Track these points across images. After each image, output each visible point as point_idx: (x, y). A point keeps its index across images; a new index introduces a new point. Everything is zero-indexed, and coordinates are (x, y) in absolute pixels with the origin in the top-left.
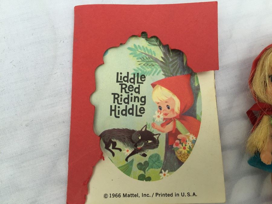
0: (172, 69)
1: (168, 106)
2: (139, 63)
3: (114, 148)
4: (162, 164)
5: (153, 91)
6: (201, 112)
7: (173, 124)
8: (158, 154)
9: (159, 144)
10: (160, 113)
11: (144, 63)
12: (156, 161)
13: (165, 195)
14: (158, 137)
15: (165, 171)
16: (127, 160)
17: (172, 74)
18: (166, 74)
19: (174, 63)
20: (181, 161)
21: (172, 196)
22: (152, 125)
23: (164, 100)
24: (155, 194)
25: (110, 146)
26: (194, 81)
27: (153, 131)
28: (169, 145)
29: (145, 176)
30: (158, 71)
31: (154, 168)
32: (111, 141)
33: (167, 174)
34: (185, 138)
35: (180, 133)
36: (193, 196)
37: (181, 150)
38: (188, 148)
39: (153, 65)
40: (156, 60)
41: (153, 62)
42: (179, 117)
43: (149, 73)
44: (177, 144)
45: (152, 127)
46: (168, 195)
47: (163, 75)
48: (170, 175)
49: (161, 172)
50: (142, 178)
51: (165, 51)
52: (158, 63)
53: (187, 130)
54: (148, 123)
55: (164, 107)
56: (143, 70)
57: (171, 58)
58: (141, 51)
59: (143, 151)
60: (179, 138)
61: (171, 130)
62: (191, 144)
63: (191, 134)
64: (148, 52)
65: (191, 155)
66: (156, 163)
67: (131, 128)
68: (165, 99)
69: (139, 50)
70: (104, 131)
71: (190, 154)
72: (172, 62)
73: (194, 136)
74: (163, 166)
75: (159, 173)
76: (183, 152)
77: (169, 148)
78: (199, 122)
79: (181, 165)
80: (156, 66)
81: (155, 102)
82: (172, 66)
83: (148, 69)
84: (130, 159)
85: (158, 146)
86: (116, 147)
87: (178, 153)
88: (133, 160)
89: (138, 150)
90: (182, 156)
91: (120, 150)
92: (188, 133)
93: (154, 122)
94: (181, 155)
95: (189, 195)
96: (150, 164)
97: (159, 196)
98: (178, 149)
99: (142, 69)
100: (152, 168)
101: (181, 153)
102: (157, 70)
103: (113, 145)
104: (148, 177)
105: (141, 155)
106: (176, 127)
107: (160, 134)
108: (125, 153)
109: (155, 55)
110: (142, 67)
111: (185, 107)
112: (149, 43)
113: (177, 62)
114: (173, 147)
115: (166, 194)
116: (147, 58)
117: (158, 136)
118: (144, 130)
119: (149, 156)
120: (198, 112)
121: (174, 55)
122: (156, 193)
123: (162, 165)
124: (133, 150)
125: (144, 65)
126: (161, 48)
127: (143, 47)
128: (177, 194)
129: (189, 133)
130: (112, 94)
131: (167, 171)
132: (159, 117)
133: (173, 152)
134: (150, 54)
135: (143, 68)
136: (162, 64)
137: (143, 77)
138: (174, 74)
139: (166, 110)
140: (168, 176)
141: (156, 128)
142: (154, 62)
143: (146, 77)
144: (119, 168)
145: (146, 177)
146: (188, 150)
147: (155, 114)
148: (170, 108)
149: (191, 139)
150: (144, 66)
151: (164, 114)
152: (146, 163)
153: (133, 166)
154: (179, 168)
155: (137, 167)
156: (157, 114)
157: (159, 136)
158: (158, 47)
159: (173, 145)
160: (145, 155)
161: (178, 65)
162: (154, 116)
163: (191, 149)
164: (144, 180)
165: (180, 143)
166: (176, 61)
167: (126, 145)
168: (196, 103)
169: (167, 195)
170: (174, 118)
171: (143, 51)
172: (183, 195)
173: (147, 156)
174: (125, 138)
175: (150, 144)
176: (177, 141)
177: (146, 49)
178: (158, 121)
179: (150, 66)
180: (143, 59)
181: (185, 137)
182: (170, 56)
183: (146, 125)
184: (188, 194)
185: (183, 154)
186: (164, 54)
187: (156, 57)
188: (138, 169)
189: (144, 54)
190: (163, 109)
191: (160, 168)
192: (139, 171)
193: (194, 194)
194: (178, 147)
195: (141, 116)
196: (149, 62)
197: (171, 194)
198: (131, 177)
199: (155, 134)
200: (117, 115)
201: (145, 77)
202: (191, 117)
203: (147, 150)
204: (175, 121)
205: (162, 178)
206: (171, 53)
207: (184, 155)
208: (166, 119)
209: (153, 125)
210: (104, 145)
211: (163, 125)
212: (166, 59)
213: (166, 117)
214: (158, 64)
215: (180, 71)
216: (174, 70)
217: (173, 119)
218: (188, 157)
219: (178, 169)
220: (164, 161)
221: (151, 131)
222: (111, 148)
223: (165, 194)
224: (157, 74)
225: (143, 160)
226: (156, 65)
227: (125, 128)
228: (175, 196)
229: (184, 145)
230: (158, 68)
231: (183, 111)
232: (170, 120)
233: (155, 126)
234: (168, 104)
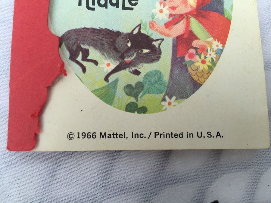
3: (85, 58)
4: (165, 86)
6: (232, 5)
7: (185, 23)
8: (159, 71)
9: (162, 56)
10: (164, 6)
12: (155, 82)
13: (171, 135)
14: (160, 45)
15: (170, 98)
16: (106, 79)
20: (198, 81)
21: (182, 137)
22: (150, 25)
24: (153, 134)
25: (77, 56)
27: (152, 34)
28: (178, 57)
29: (137, 106)
31: (153, 93)
32: (79, 48)
33: (173, 104)
34: (205, 46)
35: (196, 38)
36: (217, 137)
37: (197, 64)
38: (209, 61)
42: (195, 13)
44: (191, 56)
45: (150, 28)
46: (175, 136)
48: (178, 104)
49: (164, 100)
50: (131, 108)
53: (208, 33)
54: (144, 22)
59: (135, 66)
60: (195, 46)
61: (182, 33)
62: (215, 56)
63: (215, 39)
65: (213, 73)
66: (156, 86)
67: (114, 28)
70: (68, 32)
71: (213, 71)
73: (220, 44)
74: (167, 89)
75: (161, 101)
76: (201, 68)
77: (178, 62)
78: (229, 22)
79: (198, 89)
84: (112, 78)
85: (158, 58)
86: (89, 58)
87: (193, 69)
88: (117, 81)
89: (126, 64)
90: (200, 75)
91: (96, 63)
92: (210, 37)
93: (154, 20)
94: (198, 73)
95: (210, 136)
96: (146, 86)
97: (160, 137)
98: (194, 62)
100: (148, 93)
101: (197, 69)
104: (143, 107)
105: (131, 72)
106: (190, 29)
107: (162, 40)
108: (104, 68)
114: (184, 59)
115: (172, 134)
117: (159, 42)
118: (135, 32)
119: (145, 74)
120: (226, 6)
122: (155, 133)
123: (166, 88)
128: (190, 134)
129: (212, 38)
131: (174, 98)
132: (161, 11)
133: (185, 68)
139: (173, 1)
140: (175, 106)
141: (156, 30)
144: (94, 92)
145: (139, 107)
146: (210, 64)
147: (156, 8)
149: (215, 48)
152: (140, 86)
153: (118, 90)
154: (194, 93)
155: (125, 91)
156: (159, 7)
157: (161, 43)
159: (184, 57)
160: (137, 73)
162: (154, 11)
163: (214, 63)
164: (136, 112)
165: (197, 53)
167: (106, 56)
169: (173, 136)
170: (186, 14)
172: (200, 135)
173: (141, 74)
174: (103, 45)
175: (145, 55)
176: (192, 51)
178: (160, 18)
181: (206, 44)
183: (140, 25)
184: (209, 133)
185: (200, 72)
188: (125, 95)
191: (162, 93)
192: (128, 97)
193: (218, 134)
194: (193, 60)
195: (132, 9)
197: (180, 134)
198: (114, 107)
199: (154, 39)
200: (91, 5)
202: (215, 13)
203: (141, 64)
204: (188, 19)
205: (166, 109)
207: (203, 73)
208: (174, 15)
209: (152, 25)
210: (68, 54)
211: (168, 25)
213: (173, 12)
217: (185, 16)
218: (208, 77)
220: (169, 82)
221: (149, 35)
222: (79, 58)
223: (170, 133)
225: (134, 80)
227: (103, 28)
228: (187, 137)
229: (203, 57)
231: (202, 4)
232: (181, 17)
233: (155, 26)
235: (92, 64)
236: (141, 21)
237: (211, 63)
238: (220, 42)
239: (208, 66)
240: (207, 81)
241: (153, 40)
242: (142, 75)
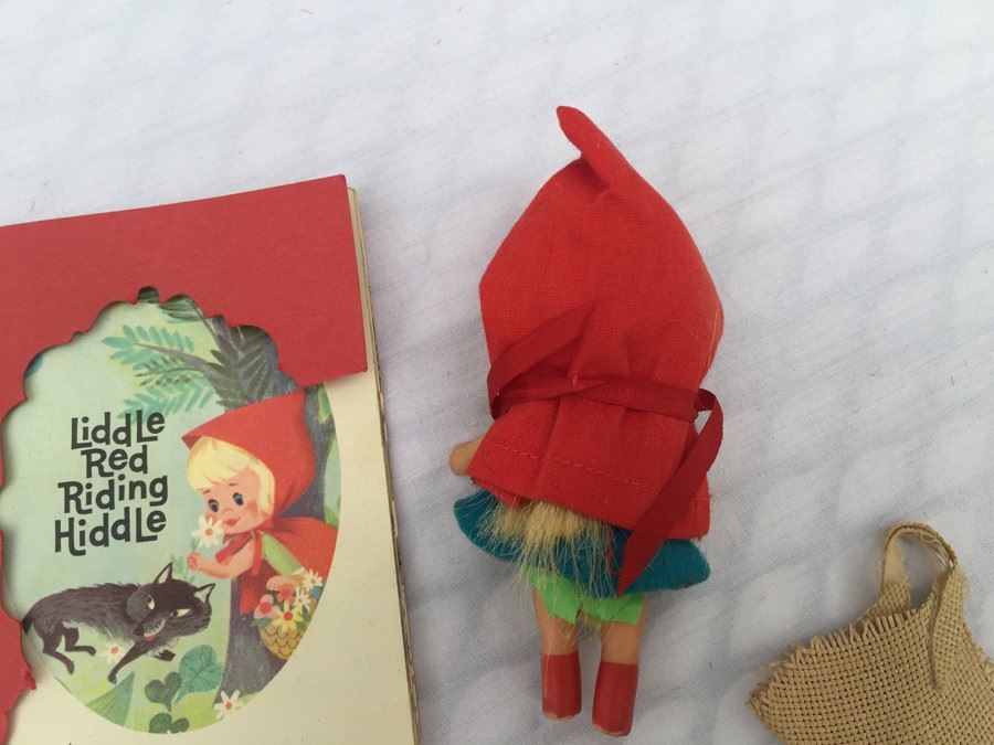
0: (246, 384)
1: (238, 497)
2: (142, 379)
3: (71, 647)
4: (220, 674)
5: (190, 457)
6: (339, 499)
7: (253, 547)
8: (207, 647)
10: (214, 522)
11: (158, 377)
12: (202, 669)
14: (208, 596)
15: (230, 694)
16: (112, 678)
17: (245, 397)
18: (230, 400)
19: (252, 362)
20: (280, 656)
22: (188, 562)
23: (224, 480)
25: (57, 645)
26: (317, 409)
27: (193, 578)
28: (242, 613)
29: (170, 719)
30: (203, 395)
31: (198, 690)
32: (61, 630)
33: (234, 705)
34: (290, 585)
35: (274, 573)
37: (276, 623)
38: (299, 614)
39: (187, 380)
40: (196, 363)
41: (186, 369)
42: (271, 526)
43: (176, 406)
44: (266, 608)
45: (190, 566)
47: (218, 405)
48: (245, 704)
49: (218, 700)
50: (160, 725)
51: (222, 333)
52: (203, 372)
54: (177, 558)
55: (226, 501)
56: (155, 398)
57: (243, 349)
58: (148, 343)
59: (164, 644)
60: (272, 589)
61: (247, 568)
62: (309, 601)
63: (308, 569)
64: (170, 342)
65: (307, 635)
66: (203, 676)
67: (123, 579)
68: (229, 475)
69: (143, 342)
70: (38, 603)
71: (306, 630)
72: (245, 361)
73: (319, 576)
74: (223, 680)
75: (213, 703)
76: (284, 629)
77: (242, 624)
78: (332, 532)
79: (280, 669)
80: (196, 381)
81: (199, 489)
82: (248, 374)
83: (172, 394)
84: (121, 675)
85: (207, 621)
86: (79, 643)
87: (270, 633)
88: (132, 676)
89: (147, 642)
90: (282, 642)
91: (91, 650)
92: (298, 568)
93: (197, 551)
94: (278, 640)
96: (185, 680)
98: (270, 620)
99: (150, 395)
100: (190, 692)
101: (277, 633)
102: (199, 390)
103: (67, 638)
104: (180, 720)
105: (156, 657)
106: (263, 556)
107: (212, 586)
108: (107, 657)
109: (192, 350)
110: (151, 390)
111: (291, 489)
112: (171, 315)
113: (261, 360)
114: (253, 616)
116: (166, 362)
117: (207, 591)
118: (162, 580)
119: (182, 656)
120: (328, 502)
121: (251, 339)
124: (132, 644)
125: (158, 383)
126: (208, 326)
127: (152, 329)
129: (302, 569)
130: (60, 485)
131: (237, 693)
133: (254, 633)
134: (176, 348)
135: (156, 393)
136: (214, 373)
137: (156, 419)
138: (255, 396)
139: (232, 510)
140: (238, 708)
141: (201, 569)
142: (191, 369)
143: (166, 420)
144: (89, 705)
145: (173, 721)
146: (300, 619)
148: (244, 500)
149: (309, 585)
150: (158, 388)
151: (224, 522)
152: (174, 679)
153: (133, 694)
154: (271, 678)
155: (147, 694)
156: (203, 524)
157: (210, 593)
158: (201, 323)
159: (252, 613)
160: (167, 656)
161: (267, 367)
162: (195, 534)
163: (307, 615)
164: (169, 732)
165: (276, 602)
166: (259, 357)
167: (110, 634)
168: (324, 473)
170: (255, 530)
171: (152, 343)
174: (104, 614)
175: (182, 621)
176: (267, 599)
177: (161, 335)
178: (208, 546)
179: (178, 384)
180: (153, 367)
181: (292, 582)
182: (238, 346)
183: (170, 565)
185: (282, 636)
186: (221, 340)
187: (194, 354)
188: (147, 701)
189: (155, 352)
190: (221, 508)
191: (214, 687)
192: (153, 705)
195: (155, 538)
196: (173, 373)
198: (128, 727)
199: (198, 587)
200: (77, 547)
201: (162, 420)
203: (175, 639)
204: (258, 538)
205: (222, 718)
206: (241, 336)
207: (287, 638)
208: (233, 535)
209: (193, 561)
210: (40, 643)
211: (222, 557)
212: (227, 357)
213: (232, 530)
214: (202, 375)
215: (271, 386)
216: (254, 383)
217: (253, 533)
218: (298, 643)
219: (271, 683)
220: (227, 664)
221: (188, 581)
222: (61, 649)
224: (201, 406)
225: (162, 670)
226: (195, 376)
227: (103, 583)
229: (286, 607)
230: (202, 386)
231: (284, 506)
232: (245, 537)
233: (198, 562)
234: (236, 491)
235: (85, 654)
236: (173, 557)
237: (303, 616)
238: (317, 574)
239: (297, 623)
240: (295, 652)
241: (196, 590)
242: (177, 660)
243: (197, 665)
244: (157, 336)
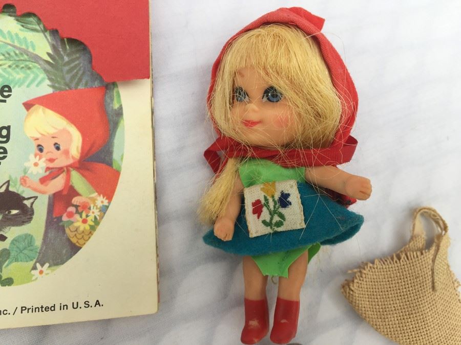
0: (68, 77)
1: (57, 145)
4: (36, 252)
5: (27, 116)
6: (123, 155)
7: (65, 177)
8: (30, 235)
9: (34, 217)
10: (40, 159)
11: (10, 63)
12: (25, 248)
13: (40, 309)
14: (32, 203)
15: (42, 265)
17: (67, 85)
18: (57, 85)
19: (72, 65)
20: (77, 244)
21: (54, 310)
22: (21, 181)
23: (48, 133)
24: (19, 310)
26: (112, 100)
27: (23, 191)
28: (54, 216)
29: (1, 278)
30: (39, 79)
31: (21, 261)
34: (88, 203)
35: (77, 194)
36: (95, 306)
37: (76, 224)
39: (29, 68)
40: (36, 58)
41: (29, 61)
42: (78, 165)
43: (20, 83)
44: (70, 215)
45: (21, 184)
46: (45, 309)
47: (48, 87)
48: (52, 272)
49: (34, 268)
51: (55, 43)
52: (40, 65)
53: (92, 188)
54: (13, 178)
55: (49, 147)
56: (7, 76)
57: (68, 55)
58: (4, 41)
60: (75, 204)
61: (61, 189)
62: (99, 214)
63: (99, 194)
64: (20, 43)
65: (95, 233)
66: (25, 253)
68: (52, 131)
69: (1, 39)
71: (95, 230)
72: (68, 63)
73: (106, 199)
74: (38, 256)
75: (30, 269)
76: (81, 229)
77: (54, 222)
78: (117, 174)
79: (76, 253)
80: (35, 70)
81: (31, 137)
82: (70, 71)
83: (18, 75)
85: (31, 219)
87: (72, 230)
90: (79, 236)
92: (94, 192)
93: (27, 175)
94: (77, 235)
95: (87, 306)
96: (13, 254)
97: (28, 312)
98: (73, 223)
99: (4, 74)
100: (16, 261)
101: (76, 230)
102: (37, 76)
104: (8, 279)
106: (71, 183)
107: (36, 198)
109: (34, 50)
110: (4, 70)
111: (93, 146)
112: (23, 26)
113: (79, 64)
114: (61, 219)
115: (42, 307)
116: (16, 54)
117: (32, 200)
118: (2, 190)
119: (12, 239)
120: (116, 156)
121: (73, 50)
122: (22, 307)
123: (38, 254)
125: (10, 66)
126: (46, 37)
127: (9, 32)
128: (64, 306)
129: (97, 194)
131: (47, 265)
132: (36, 164)
133: (61, 229)
134: (24, 47)
135: (8, 73)
136: (48, 67)
137: (7, 89)
138: (73, 85)
139: (52, 153)
140: (47, 274)
141: (29, 187)
142: (32, 62)
143: (13, 90)
145: (3, 279)
146: (92, 224)
147: (29, 161)
148: (61, 148)
149: (99, 204)
150: (9, 70)
151: (47, 160)
152: (5, 253)
154: (71, 257)
156: (33, 159)
157: (34, 202)
158: (41, 35)
159: (61, 217)
160: (3, 238)
161: (82, 68)
162: (27, 164)
163: (97, 222)
165: (77, 212)
166: (77, 62)
168: (114, 139)
169: (44, 309)
170: (67, 167)
171: (8, 41)
172: (75, 306)
173: (7, 240)
175: (13, 217)
177: (14, 37)
179: (23, 70)
180: (7, 56)
181: (89, 201)
182: (64, 53)
183: (8, 182)
184: (87, 303)
185: (80, 233)
186: (54, 47)
187: (35, 53)
189: (10, 47)
190: (45, 150)
191: (32, 260)
193: (98, 303)
196: (21, 62)
197: (52, 307)
199: (26, 197)
201: (10, 90)
202: (101, 164)
203: (9, 227)
204: (68, 172)
205: (36, 279)
206: (68, 47)
207: (83, 234)
208: (52, 168)
209: (24, 181)
211: (43, 180)
212: (57, 58)
213: (51, 165)
214: (39, 67)
215: (84, 81)
216: (73, 78)
217: (65, 169)
218: (89, 238)
219: (70, 260)
220: (42, 247)
221: (19, 193)
223: (40, 307)
224: (37, 85)
226: (35, 67)
228: (61, 309)
229: (84, 215)
230: (39, 73)
231: (87, 155)
232: (60, 170)
233: (27, 181)
234: (56, 142)
236: (10, 177)
237: (94, 222)
238: (105, 198)
239: (90, 226)
240: (88, 244)
241: (25, 199)
243: (21, 246)
244: (12, 38)
